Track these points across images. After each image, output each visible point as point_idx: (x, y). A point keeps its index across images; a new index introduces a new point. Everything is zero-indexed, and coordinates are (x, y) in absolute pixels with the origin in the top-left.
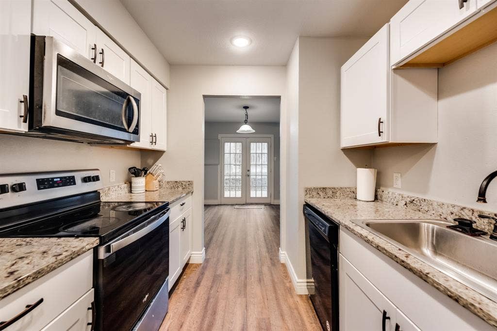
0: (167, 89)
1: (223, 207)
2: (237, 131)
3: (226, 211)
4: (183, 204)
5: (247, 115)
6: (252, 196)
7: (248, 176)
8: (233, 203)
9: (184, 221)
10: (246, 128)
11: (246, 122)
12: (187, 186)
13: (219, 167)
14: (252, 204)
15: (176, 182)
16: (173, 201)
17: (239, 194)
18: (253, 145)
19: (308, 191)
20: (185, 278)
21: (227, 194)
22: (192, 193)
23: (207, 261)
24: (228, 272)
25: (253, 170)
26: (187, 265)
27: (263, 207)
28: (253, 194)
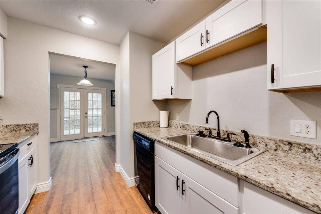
0: (4, 38)
1: (63, 143)
2: (78, 84)
3: (66, 146)
4: (30, 144)
5: (86, 73)
6: (89, 132)
7: (86, 117)
8: (72, 139)
9: (31, 158)
10: (85, 82)
11: (85, 77)
12: (32, 128)
13: (58, 111)
14: (89, 138)
15: (17, 125)
16: (21, 142)
17: (78, 131)
18: (90, 95)
19: (135, 124)
20: (32, 207)
21: (66, 132)
22: (37, 134)
23: (53, 187)
24: (76, 189)
25: (90, 113)
26: (33, 195)
27: (98, 138)
28: (90, 130)
